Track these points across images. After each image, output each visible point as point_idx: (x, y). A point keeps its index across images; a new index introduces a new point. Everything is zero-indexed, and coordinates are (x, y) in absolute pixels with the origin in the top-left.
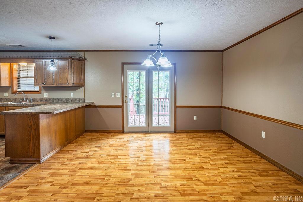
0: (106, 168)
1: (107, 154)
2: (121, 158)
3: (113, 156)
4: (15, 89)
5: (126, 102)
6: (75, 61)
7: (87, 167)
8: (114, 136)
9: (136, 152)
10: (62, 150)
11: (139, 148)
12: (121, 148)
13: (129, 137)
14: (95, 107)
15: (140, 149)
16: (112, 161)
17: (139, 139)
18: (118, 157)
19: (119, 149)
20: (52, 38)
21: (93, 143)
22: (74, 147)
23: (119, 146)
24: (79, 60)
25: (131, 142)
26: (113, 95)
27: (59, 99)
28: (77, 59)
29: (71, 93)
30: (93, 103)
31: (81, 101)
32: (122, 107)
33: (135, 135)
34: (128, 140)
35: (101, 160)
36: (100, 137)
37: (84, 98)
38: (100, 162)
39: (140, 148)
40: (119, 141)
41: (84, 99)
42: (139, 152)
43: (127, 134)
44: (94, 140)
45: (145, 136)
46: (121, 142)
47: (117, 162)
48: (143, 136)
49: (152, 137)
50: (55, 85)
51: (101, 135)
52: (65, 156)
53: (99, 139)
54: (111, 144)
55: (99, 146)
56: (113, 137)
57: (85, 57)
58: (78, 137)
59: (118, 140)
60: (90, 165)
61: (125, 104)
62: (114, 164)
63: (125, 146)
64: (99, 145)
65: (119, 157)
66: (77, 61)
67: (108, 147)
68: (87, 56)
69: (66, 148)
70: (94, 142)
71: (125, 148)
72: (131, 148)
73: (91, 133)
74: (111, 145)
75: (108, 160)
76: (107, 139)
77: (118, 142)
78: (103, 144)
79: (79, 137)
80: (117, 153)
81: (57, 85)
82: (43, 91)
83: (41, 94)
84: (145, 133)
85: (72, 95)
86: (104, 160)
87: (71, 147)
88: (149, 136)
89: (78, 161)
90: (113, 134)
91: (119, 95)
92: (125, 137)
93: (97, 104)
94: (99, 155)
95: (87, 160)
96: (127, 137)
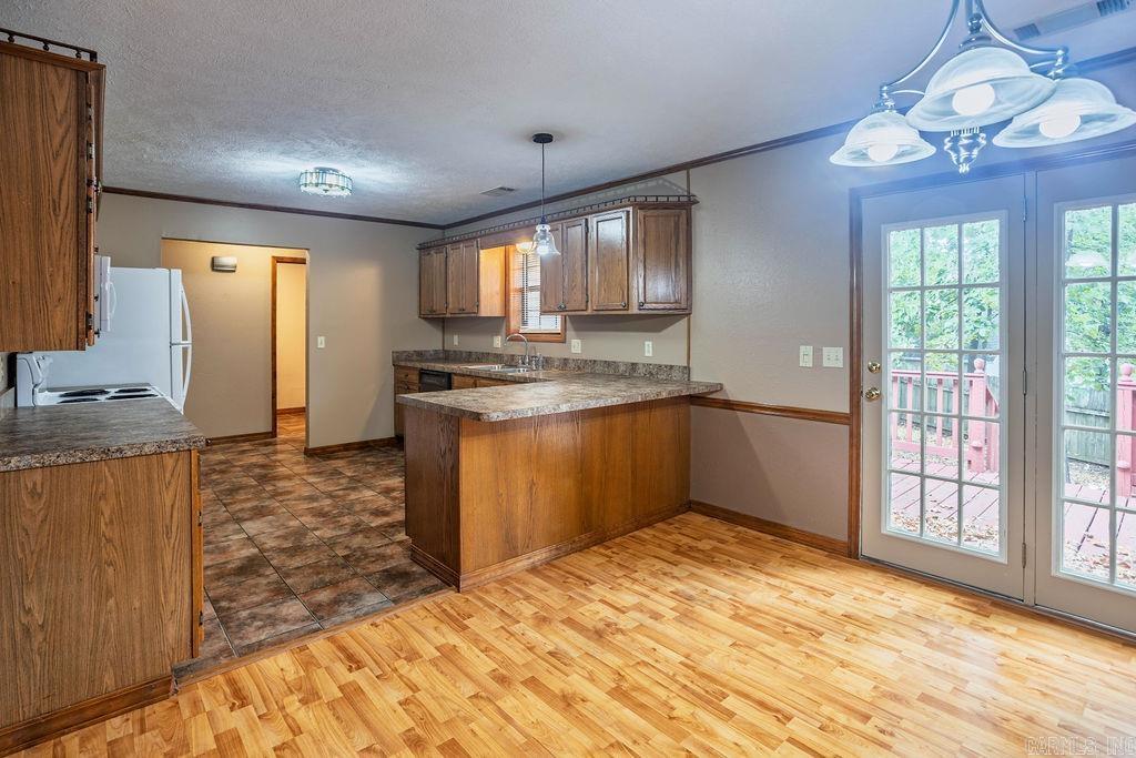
0: (622, 739)
1: (687, 657)
2: (729, 715)
3: (703, 683)
4: (514, 323)
5: (877, 397)
6: (649, 213)
7: (563, 685)
8: (794, 560)
9: (842, 718)
10: (555, 562)
11: (884, 695)
12: (781, 649)
13: (868, 594)
14: (729, 405)
15: (890, 706)
16: (682, 708)
17: (926, 634)
18: (725, 696)
19: (768, 650)
20: (543, 139)
21: (676, 571)
22: (598, 565)
23: (777, 636)
24: (666, 206)
25: (862, 633)
26: (806, 357)
27: (608, 364)
28: (657, 206)
29: (647, 343)
30: (720, 388)
31: (676, 375)
32: (852, 419)
33: (914, 598)
34: (851, 611)
35: (636, 676)
36: (732, 548)
37: (688, 363)
38: (625, 686)
39: (895, 698)
40: (796, 603)
41: (687, 369)
42: (869, 728)
43: (871, 578)
44: (693, 558)
45: (984, 622)
46: (805, 614)
47: (697, 728)
48: (969, 617)
49: (1036, 653)
50: (589, 312)
51: (743, 541)
52: (541, 596)
53: (720, 558)
54: (749, 607)
55: (690, 598)
56: (787, 569)
57: (693, 191)
58: (645, 522)
59: (799, 594)
60: (577, 683)
61: (866, 406)
62: (671, 735)
63: (809, 645)
64: (695, 588)
65: (731, 702)
66: (656, 212)
67: (721, 619)
68: (700, 183)
69: (575, 558)
70: (688, 567)
71: (796, 660)
72: (838, 673)
73: (708, 519)
74: (743, 611)
75: (662, 693)
76: (751, 573)
77: (791, 606)
78: (713, 591)
79: (649, 525)
80: (739, 669)
81: (595, 313)
82: (570, 333)
83: (564, 342)
84: (995, 604)
85: (647, 349)
86: (646, 683)
87: (590, 562)
88: (1012, 630)
89: (557, 640)
90: (799, 549)
91: (836, 357)
92: (846, 590)
93: (734, 393)
94: (652, 644)
95: (592, 647)
96: (857, 590)
